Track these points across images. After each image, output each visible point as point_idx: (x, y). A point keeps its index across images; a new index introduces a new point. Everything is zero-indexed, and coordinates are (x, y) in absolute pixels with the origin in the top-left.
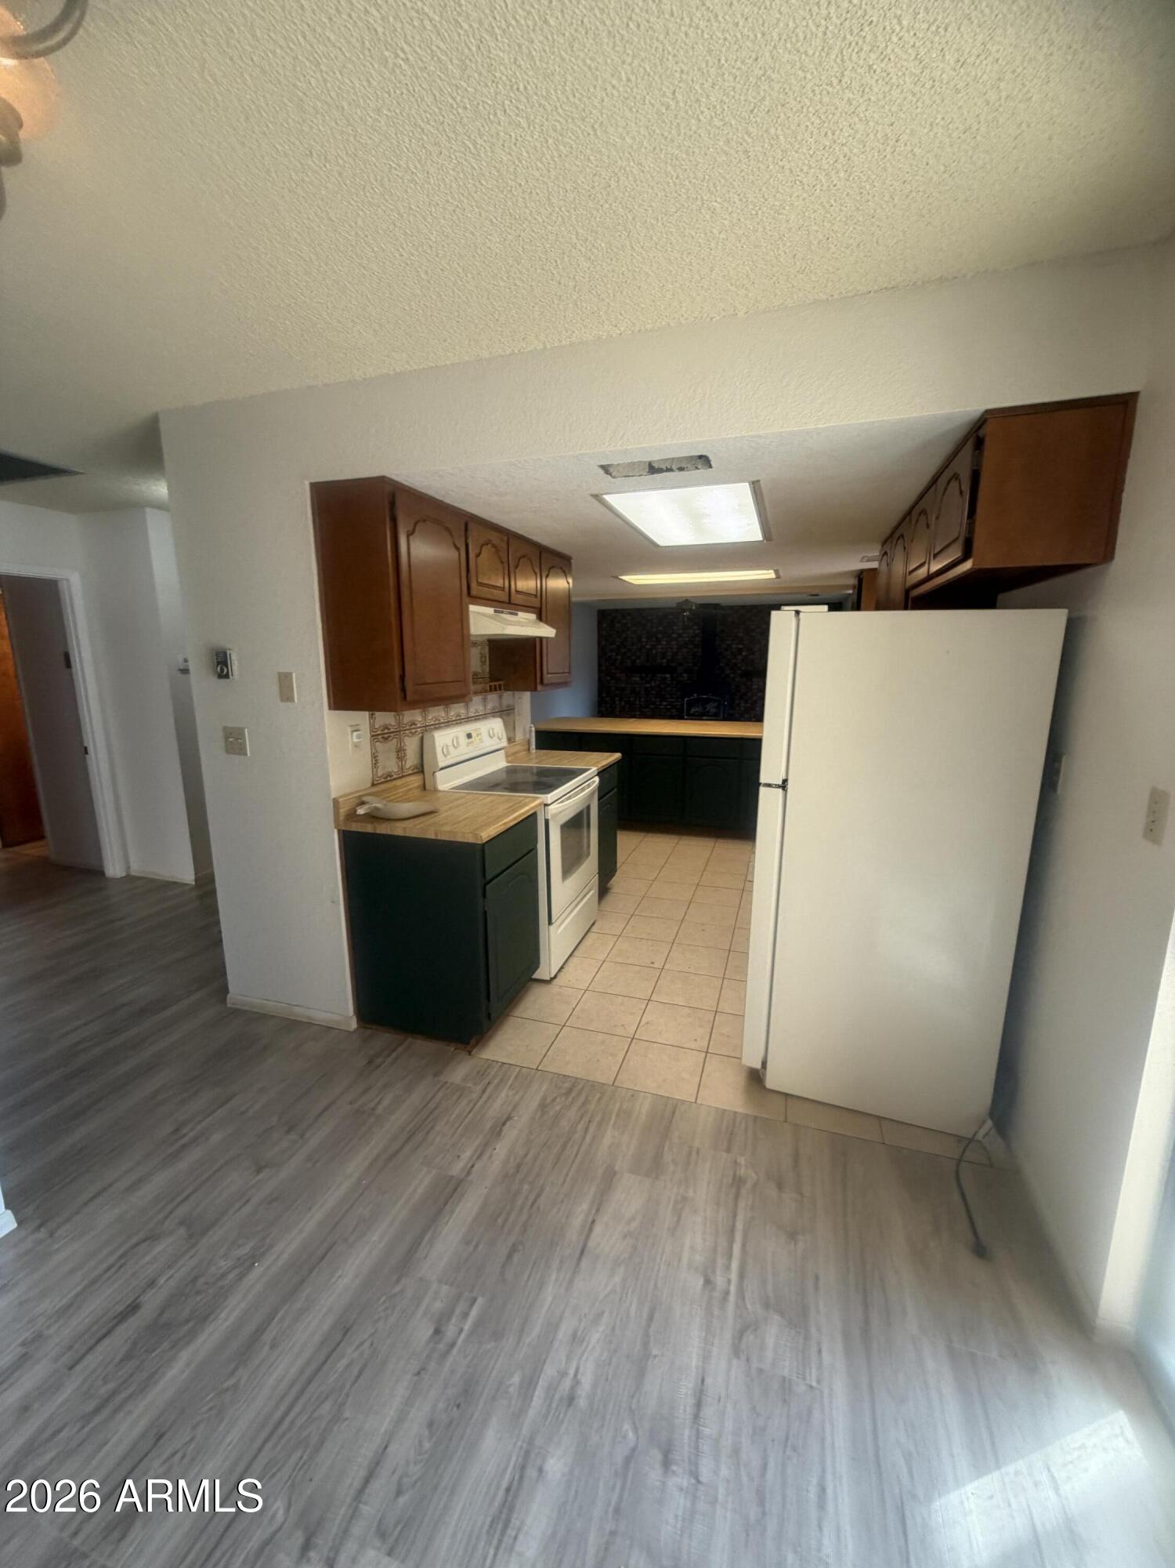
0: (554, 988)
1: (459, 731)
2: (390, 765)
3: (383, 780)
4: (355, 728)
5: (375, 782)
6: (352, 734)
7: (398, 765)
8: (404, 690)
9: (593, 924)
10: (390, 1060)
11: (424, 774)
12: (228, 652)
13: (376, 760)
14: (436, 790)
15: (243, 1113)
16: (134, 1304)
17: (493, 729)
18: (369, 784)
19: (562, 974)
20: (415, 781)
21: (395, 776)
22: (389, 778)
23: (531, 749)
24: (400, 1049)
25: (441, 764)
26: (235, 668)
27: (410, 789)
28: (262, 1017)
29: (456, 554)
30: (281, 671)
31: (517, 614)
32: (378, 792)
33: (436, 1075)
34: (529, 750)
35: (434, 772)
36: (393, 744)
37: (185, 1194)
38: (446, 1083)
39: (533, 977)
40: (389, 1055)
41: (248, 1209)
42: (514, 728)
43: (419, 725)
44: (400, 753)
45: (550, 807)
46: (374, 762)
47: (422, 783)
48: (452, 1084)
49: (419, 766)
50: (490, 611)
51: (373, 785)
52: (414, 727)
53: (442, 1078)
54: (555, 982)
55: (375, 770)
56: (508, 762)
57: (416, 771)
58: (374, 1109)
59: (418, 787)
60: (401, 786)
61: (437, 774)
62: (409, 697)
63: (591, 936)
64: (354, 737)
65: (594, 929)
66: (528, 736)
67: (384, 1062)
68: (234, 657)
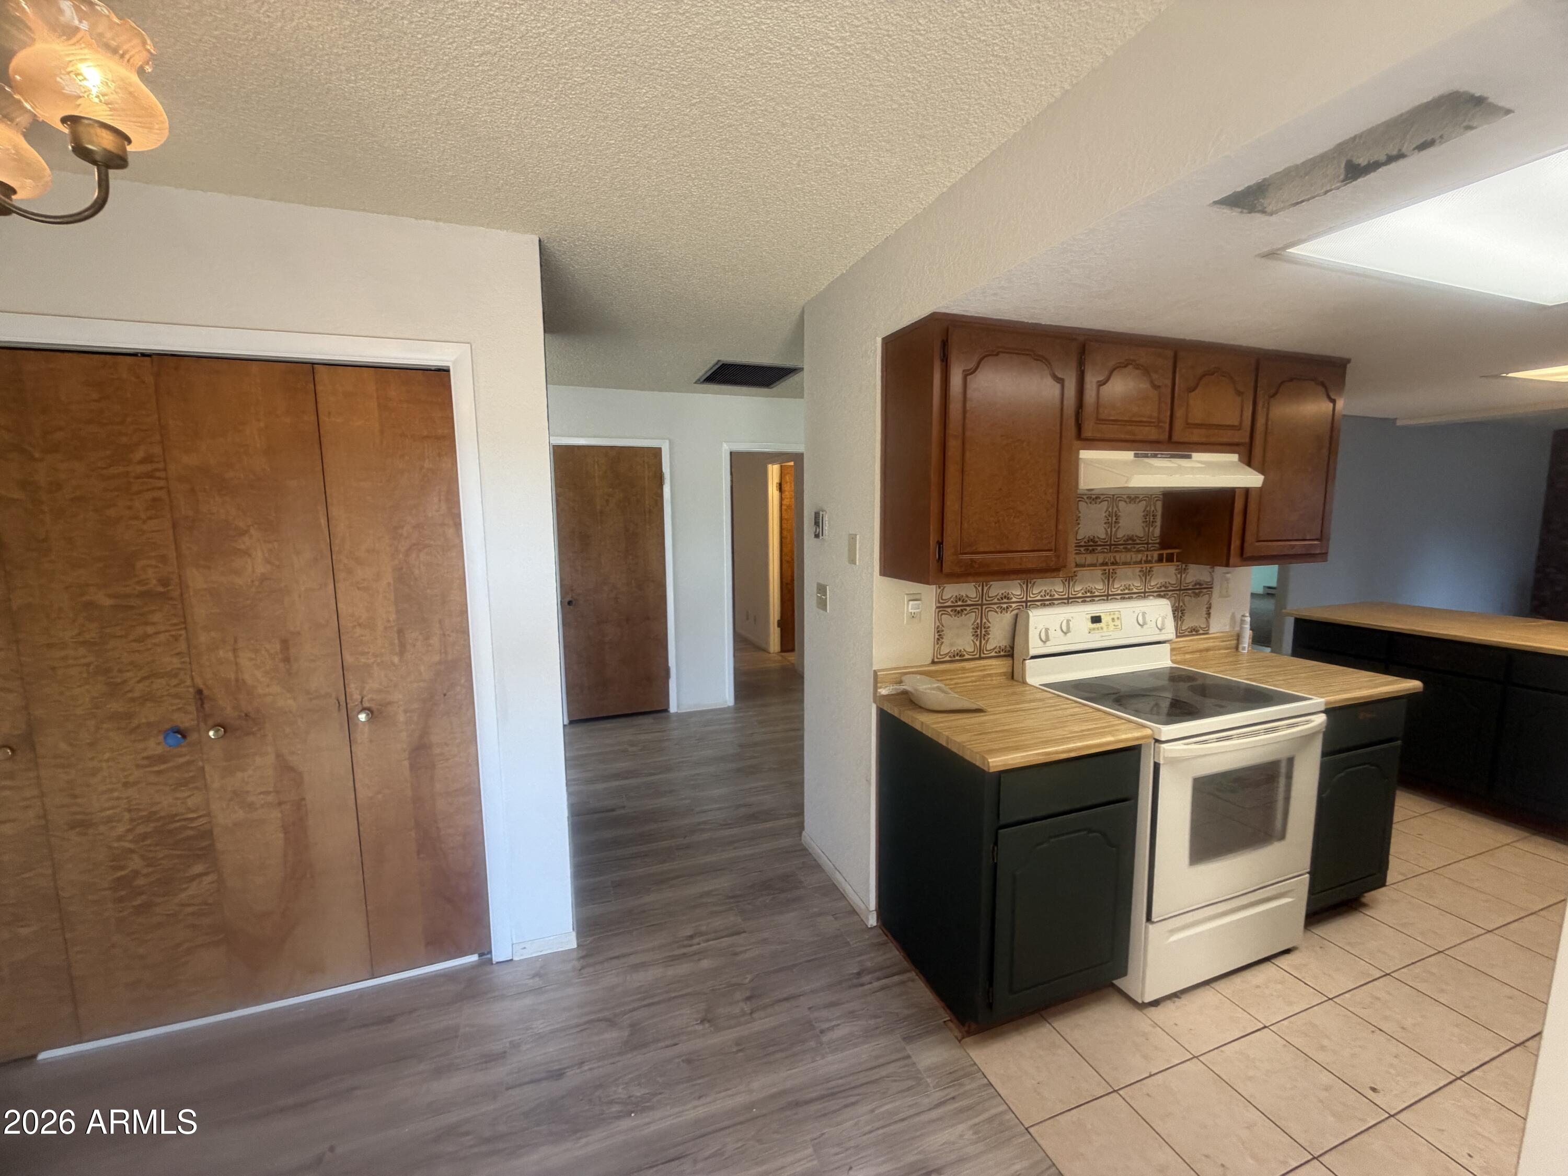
0: (1140, 1020)
1: (1080, 614)
2: (965, 642)
3: (947, 658)
4: (912, 597)
5: (936, 660)
6: (908, 604)
7: (975, 644)
8: (940, 559)
9: (1287, 951)
10: (876, 984)
11: (1013, 660)
12: (821, 513)
13: (940, 635)
14: (1024, 682)
15: (736, 954)
16: (563, 1071)
17: (1144, 614)
18: (929, 661)
19: (1170, 1006)
20: (998, 666)
21: (967, 657)
22: (957, 658)
23: (1241, 646)
24: (896, 979)
25: (1032, 652)
26: (826, 528)
27: (990, 675)
28: (816, 867)
29: (1057, 387)
30: (851, 532)
31: (1189, 457)
32: (936, 671)
33: (908, 1039)
34: (1237, 648)
35: (1025, 660)
36: (970, 619)
37: (651, 1001)
38: (909, 1057)
39: (1115, 982)
40: (879, 979)
41: (669, 1053)
42: (1209, 614)
43: (1014, 600)
44: (981, 632)
45: (1163, 746)
46: (937, 637)
47: (1010, 670)
48: (914, 1064)
49: (1008, 649)
50: (1128, 455)
51: (933, 662)
52: (1005, 600)
53: (909, 1049)
54: (1153, 1012)
55: (937, 646)
56: (1173, 661)
57: (1002, 653)
58: (822, 1032)
59: (1004, 674)
60: (972, 670)
61: (1027, 662)
62: (946, 568)
63: (1268, 970)
64: (910, 607)
65: (1283, 962)
66: (1237, 629)
67: (870, 983)
68: (826, 518)
